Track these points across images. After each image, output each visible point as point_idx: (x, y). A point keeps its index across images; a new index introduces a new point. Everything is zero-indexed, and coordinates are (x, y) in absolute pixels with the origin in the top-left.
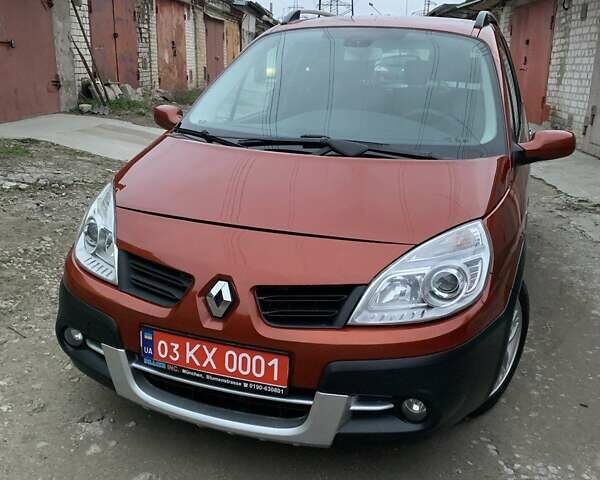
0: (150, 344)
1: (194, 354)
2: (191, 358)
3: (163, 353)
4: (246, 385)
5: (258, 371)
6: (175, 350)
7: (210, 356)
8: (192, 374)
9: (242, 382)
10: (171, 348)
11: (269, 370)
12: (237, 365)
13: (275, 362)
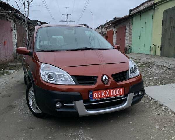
0: (92, 95)
1: (104, 94)
2: (103, 95)
3: (96, 96)
4: (116, 97)
5: (118, 93)
6: (99, 95)
7: (107, 93)
8: (104, 99)
9: (115, 97)
10: (98, 94)
11: (120, 92)
12: (114, 93)
13: (121, 89)
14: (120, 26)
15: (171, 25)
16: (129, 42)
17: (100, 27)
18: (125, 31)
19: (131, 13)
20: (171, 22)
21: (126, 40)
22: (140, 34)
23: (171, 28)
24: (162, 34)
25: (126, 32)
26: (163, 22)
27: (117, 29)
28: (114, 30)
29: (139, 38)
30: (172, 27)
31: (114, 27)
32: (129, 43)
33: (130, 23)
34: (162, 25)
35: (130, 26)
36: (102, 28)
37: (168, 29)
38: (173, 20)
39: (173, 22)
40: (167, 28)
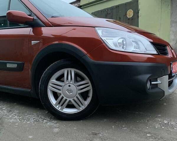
0: (172, 68)
6: (175, 68)
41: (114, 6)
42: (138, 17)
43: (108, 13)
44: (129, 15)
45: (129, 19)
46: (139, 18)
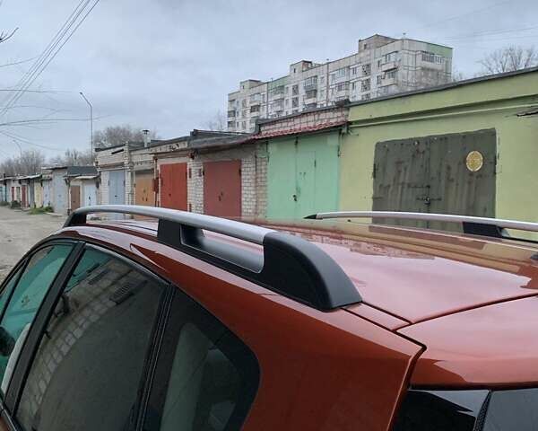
14: (218, 157)
15: (401, 181)
16: (256, 206)
17: (125, 148)
18: (240, 175)
19: (262, 129)
20: (400, 172)
21: (243, 199)
22: (298, 190)
23: (400, 187)
24: (375, 198)
25: (243, 177)
26: (375, 169)
27: (204, 163)
28: (193, 165)
29: (295, 200)
30: (403, 183)
31: (193, 157)
32: (256, 209)
33: (259, 156)
34: (374, 176)
35: (258, 164)
36: (130, 152)
37: (391, 188)
38: (405, 169)
39: (405, 174)
40: (389, 186)
41: (435, 136)
42: (495, 173)
43: (418, 151)
44: (473, 166)
45: (471, 174)
46: (497, 175)
